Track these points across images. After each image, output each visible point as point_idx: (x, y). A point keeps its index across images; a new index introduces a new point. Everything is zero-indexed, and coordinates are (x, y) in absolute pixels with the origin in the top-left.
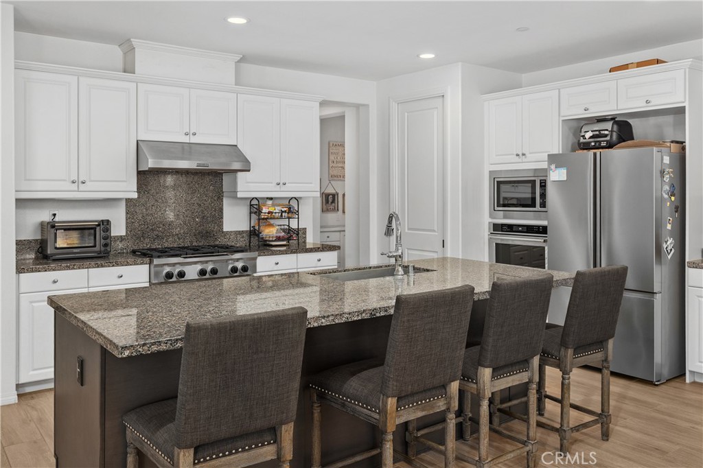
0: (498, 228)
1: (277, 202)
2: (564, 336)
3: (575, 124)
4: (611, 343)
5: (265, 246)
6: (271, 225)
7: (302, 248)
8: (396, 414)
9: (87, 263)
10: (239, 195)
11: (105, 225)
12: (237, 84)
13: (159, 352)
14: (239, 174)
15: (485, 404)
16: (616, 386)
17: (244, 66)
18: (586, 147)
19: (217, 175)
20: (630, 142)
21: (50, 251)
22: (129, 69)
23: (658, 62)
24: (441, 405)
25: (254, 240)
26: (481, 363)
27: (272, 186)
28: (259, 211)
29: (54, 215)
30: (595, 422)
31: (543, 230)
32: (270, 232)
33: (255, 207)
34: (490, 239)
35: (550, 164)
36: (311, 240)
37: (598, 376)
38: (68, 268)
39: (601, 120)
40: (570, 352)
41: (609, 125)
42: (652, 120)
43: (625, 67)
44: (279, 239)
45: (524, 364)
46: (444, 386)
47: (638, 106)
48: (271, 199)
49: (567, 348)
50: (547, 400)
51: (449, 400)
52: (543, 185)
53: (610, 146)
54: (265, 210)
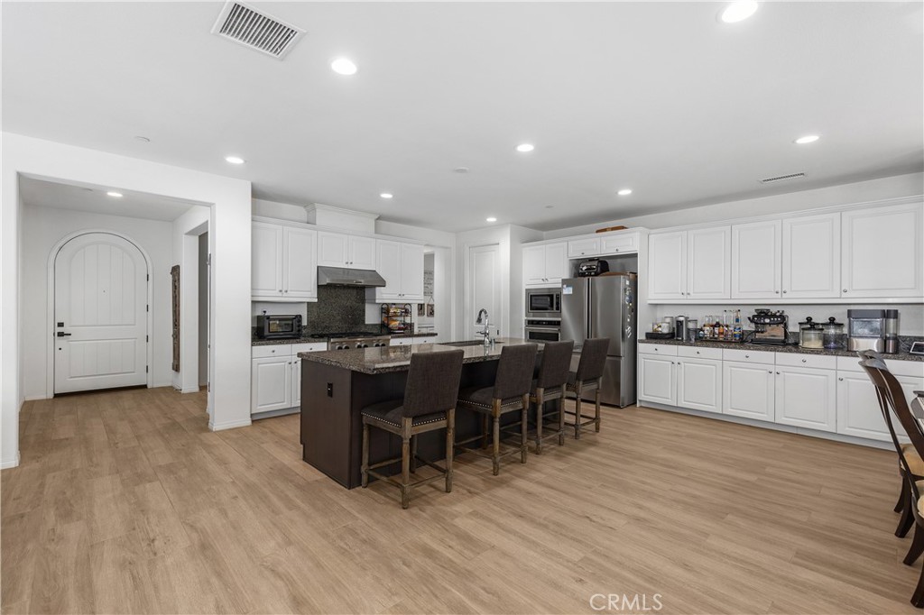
0: (530, 323)
1: (397, 306)
2: (578, 376)
3: (575, 262)
4: (601, 378)
5: (390, 332)
6: (396, 321)
7: (412, 335)
8: (501, 408)
9: (291, 341)
10: (377, 301)
11: (299, 318)
12: (376, 232)
13: (390, 372)
14: (377, 289)
15: (540, 407)
16: (603, 409)
17: (379, 221)
18: (583, 275)
19: (363, 288)
20: (607, 273)
21: (266, 333)
22: (311, 222)
23: (623, 228)
24: (520, 406)
25: (384, 331)
26: (538, 386)
27: (396, 296)
28: (388, 311)
29: (265, 312)
30: (592, 422)
31: (558, 323)
32: (395, 324)
33: (385, 310)
34: (526, 330)
35: (563, 284)
36: (416, 331)
37: (594, 406)
38: (281, 343)
39: (591, 260)
40: (581, 383)
41: (596, 263)
42: (619, 261)
43: (605, 230)
44: (400, 329)
45: (559, 387)
46: (522, 396)
47: (612, 252)
48: (394, 304)
49: (579, 380)
50: (566, 414)
51: (524, 403)
52: (558, 297)
53: (597, 274)
54: (392, 311)
